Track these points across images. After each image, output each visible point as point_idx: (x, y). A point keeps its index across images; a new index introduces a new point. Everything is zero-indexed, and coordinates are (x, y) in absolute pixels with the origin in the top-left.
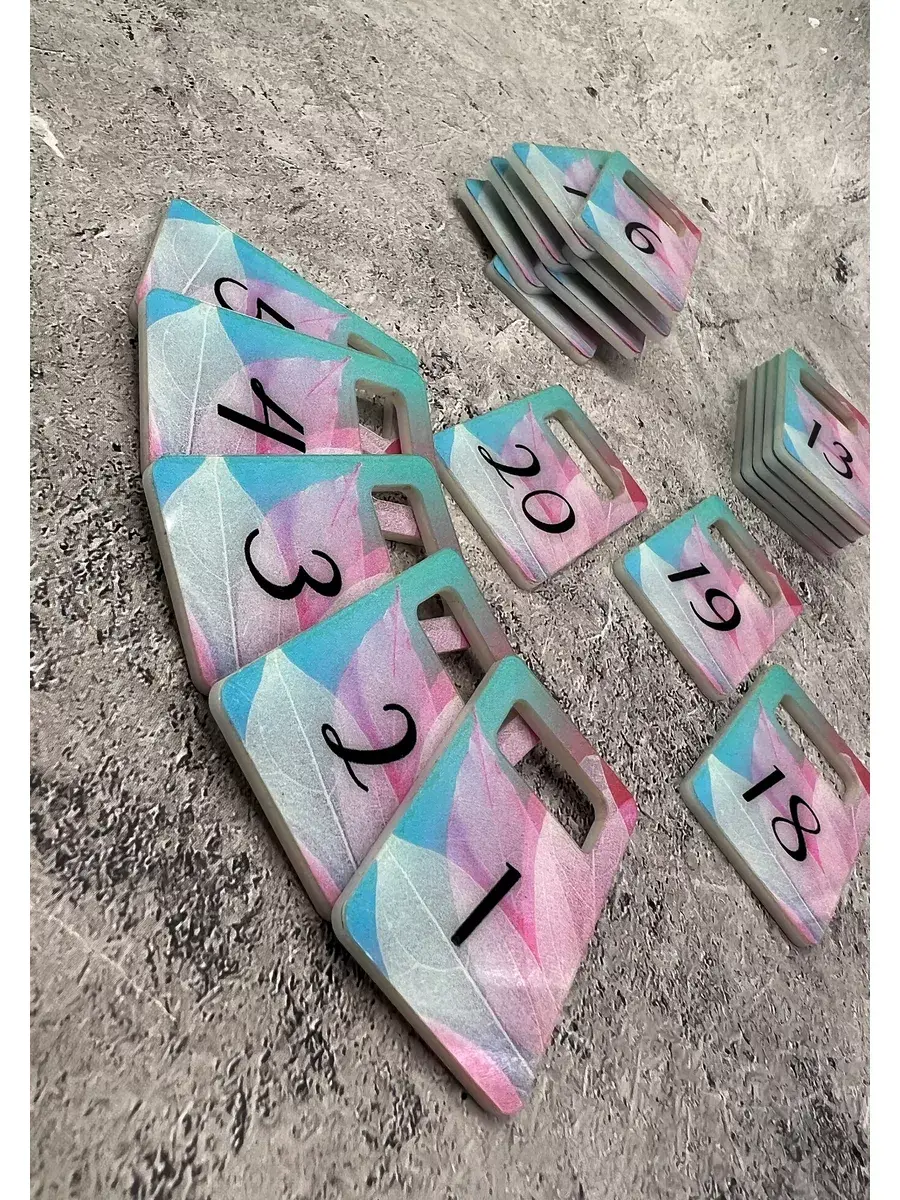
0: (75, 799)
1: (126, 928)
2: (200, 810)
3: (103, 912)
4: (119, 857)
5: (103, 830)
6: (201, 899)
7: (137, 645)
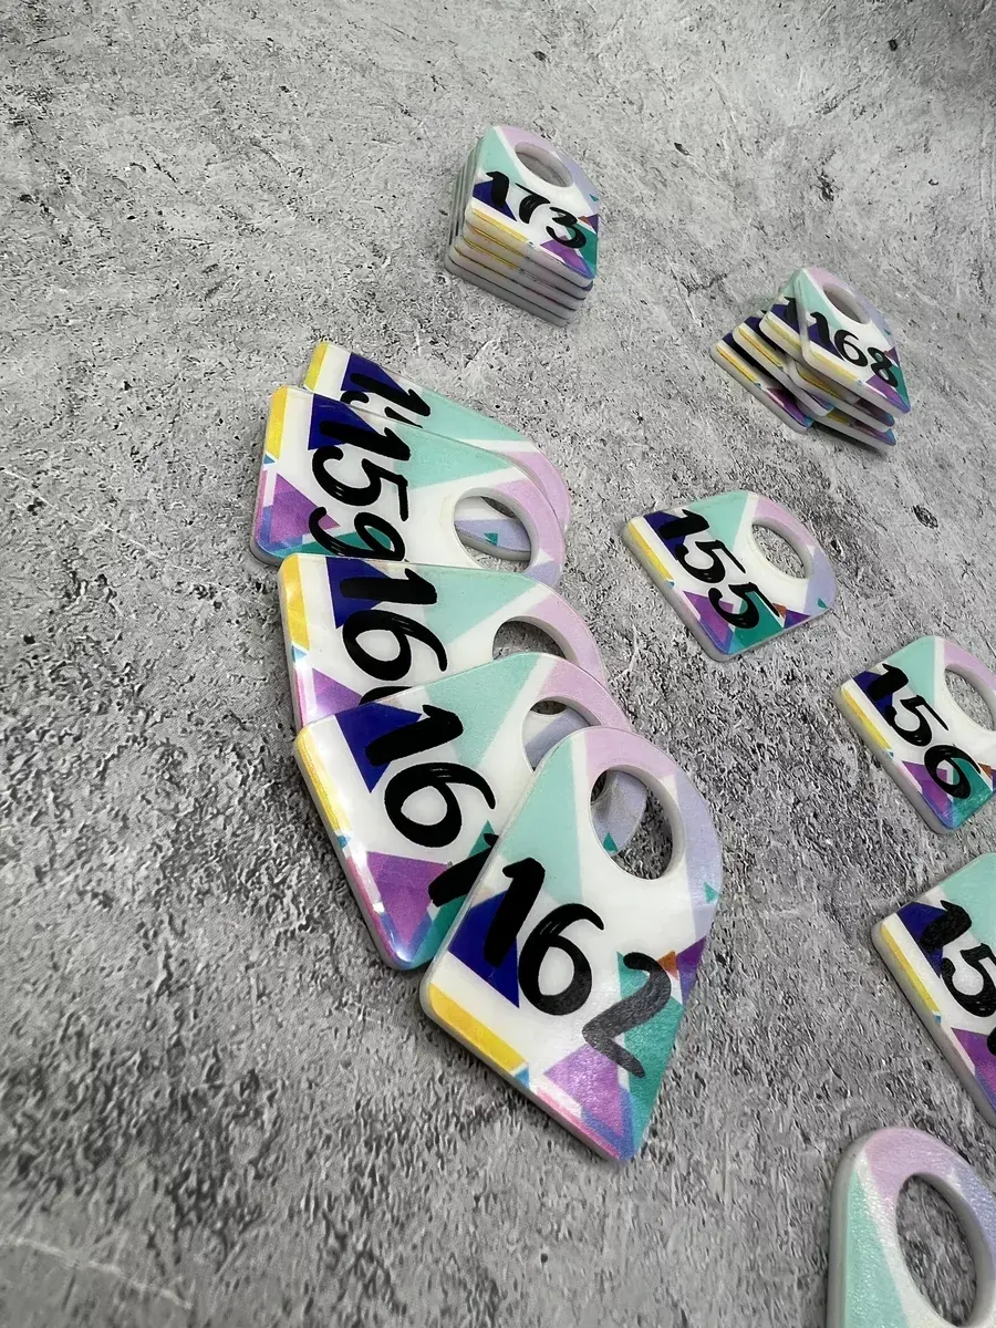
0: (33, 1082)
1: (118, 1215)
2: (191, 1038)
3: (85, 1209)
4: (98, 1132)
5: (72, 1107)
6: (206, 1145)
7: (87, 867)
